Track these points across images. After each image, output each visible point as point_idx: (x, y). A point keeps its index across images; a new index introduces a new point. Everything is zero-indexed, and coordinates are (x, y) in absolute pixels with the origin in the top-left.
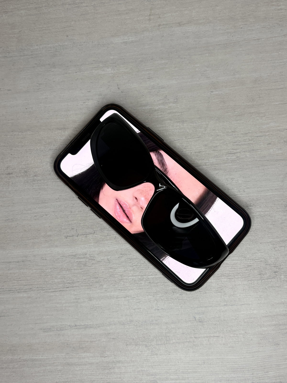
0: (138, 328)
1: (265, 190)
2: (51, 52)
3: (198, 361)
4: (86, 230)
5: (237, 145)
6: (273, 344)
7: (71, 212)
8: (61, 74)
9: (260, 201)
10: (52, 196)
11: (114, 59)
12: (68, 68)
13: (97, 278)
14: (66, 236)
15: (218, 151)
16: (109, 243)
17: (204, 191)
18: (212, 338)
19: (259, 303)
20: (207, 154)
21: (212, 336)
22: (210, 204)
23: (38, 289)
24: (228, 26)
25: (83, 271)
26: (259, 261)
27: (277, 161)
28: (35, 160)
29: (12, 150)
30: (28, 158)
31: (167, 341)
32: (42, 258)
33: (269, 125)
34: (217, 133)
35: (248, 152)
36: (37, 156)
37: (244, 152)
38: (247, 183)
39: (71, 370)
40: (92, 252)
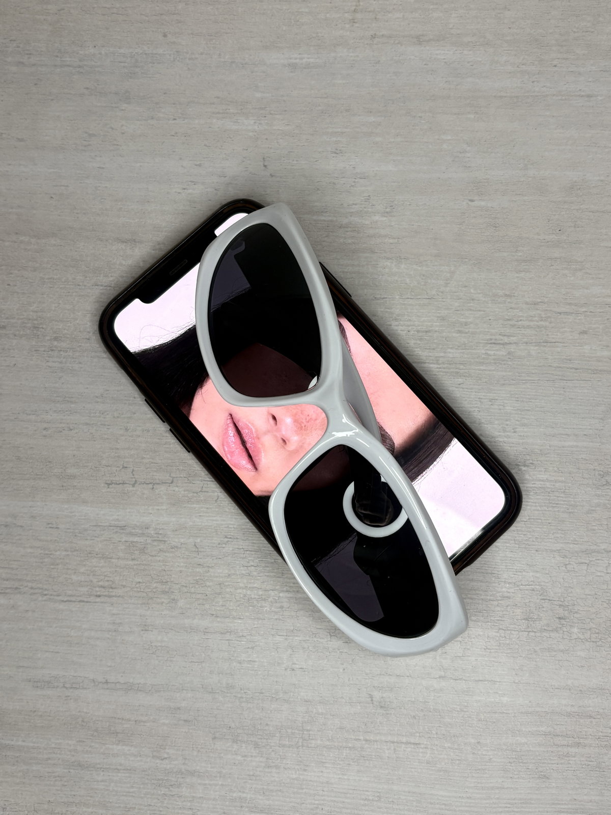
0: (243, 705)
1: (562, 434)
2: (124, 67)
3: (367, 793)
4: (155, 474)
5: (511, 325)
6: (536, 776)
7: (127, 430)
8: (140, 118)
9: (547, 457)
10: (87, 388)
11: (262, 99)
12: (158, 106)
13: (167, 582)
14: (109, 482)
15: (469, 334)
16: (202, 510)
17: (426, 421)
18: (403, 746)
19: (517, 681)
20: (444, 339)
21: (404, 740)
22: (435, 450)
23: (32, 591)
24: (526, 57)
25: (136, 565)
26: (527, 590)
27: (595, 372)
28: (59, 304)
29: (12, 275)
30: (45, 296)
31: (303, 740)
32: (49, 524)
33: (588, 291)
34: (472, 293)
35: (534, 344)
36: (65, 296)
37: (527, 343)
38: (522, 413)
39: (85, 779)
40: (162, 524)
